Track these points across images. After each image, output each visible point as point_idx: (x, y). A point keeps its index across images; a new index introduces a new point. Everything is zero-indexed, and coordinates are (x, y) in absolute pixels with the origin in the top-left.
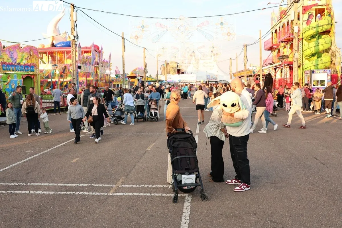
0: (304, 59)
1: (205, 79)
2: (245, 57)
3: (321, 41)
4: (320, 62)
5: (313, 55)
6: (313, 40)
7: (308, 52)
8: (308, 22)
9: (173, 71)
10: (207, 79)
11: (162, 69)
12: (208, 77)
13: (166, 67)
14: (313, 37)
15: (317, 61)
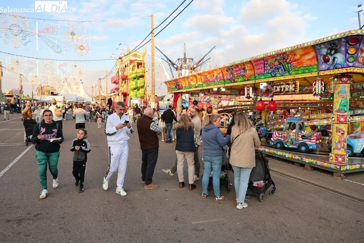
0: (131, 91)
1: (75, 100)
2: (100, 87)
3: (138, 81)
4: (138, 93)
5: (135, 89)
6: (135, 80)
7: (132, 87)
8: (133, 69)
9: (47, 93)
10: (76, 100)
11: (37, 91)
12: (77, 99)
13: (40, 89)
14: (135, 78)
15: (137, 92)
